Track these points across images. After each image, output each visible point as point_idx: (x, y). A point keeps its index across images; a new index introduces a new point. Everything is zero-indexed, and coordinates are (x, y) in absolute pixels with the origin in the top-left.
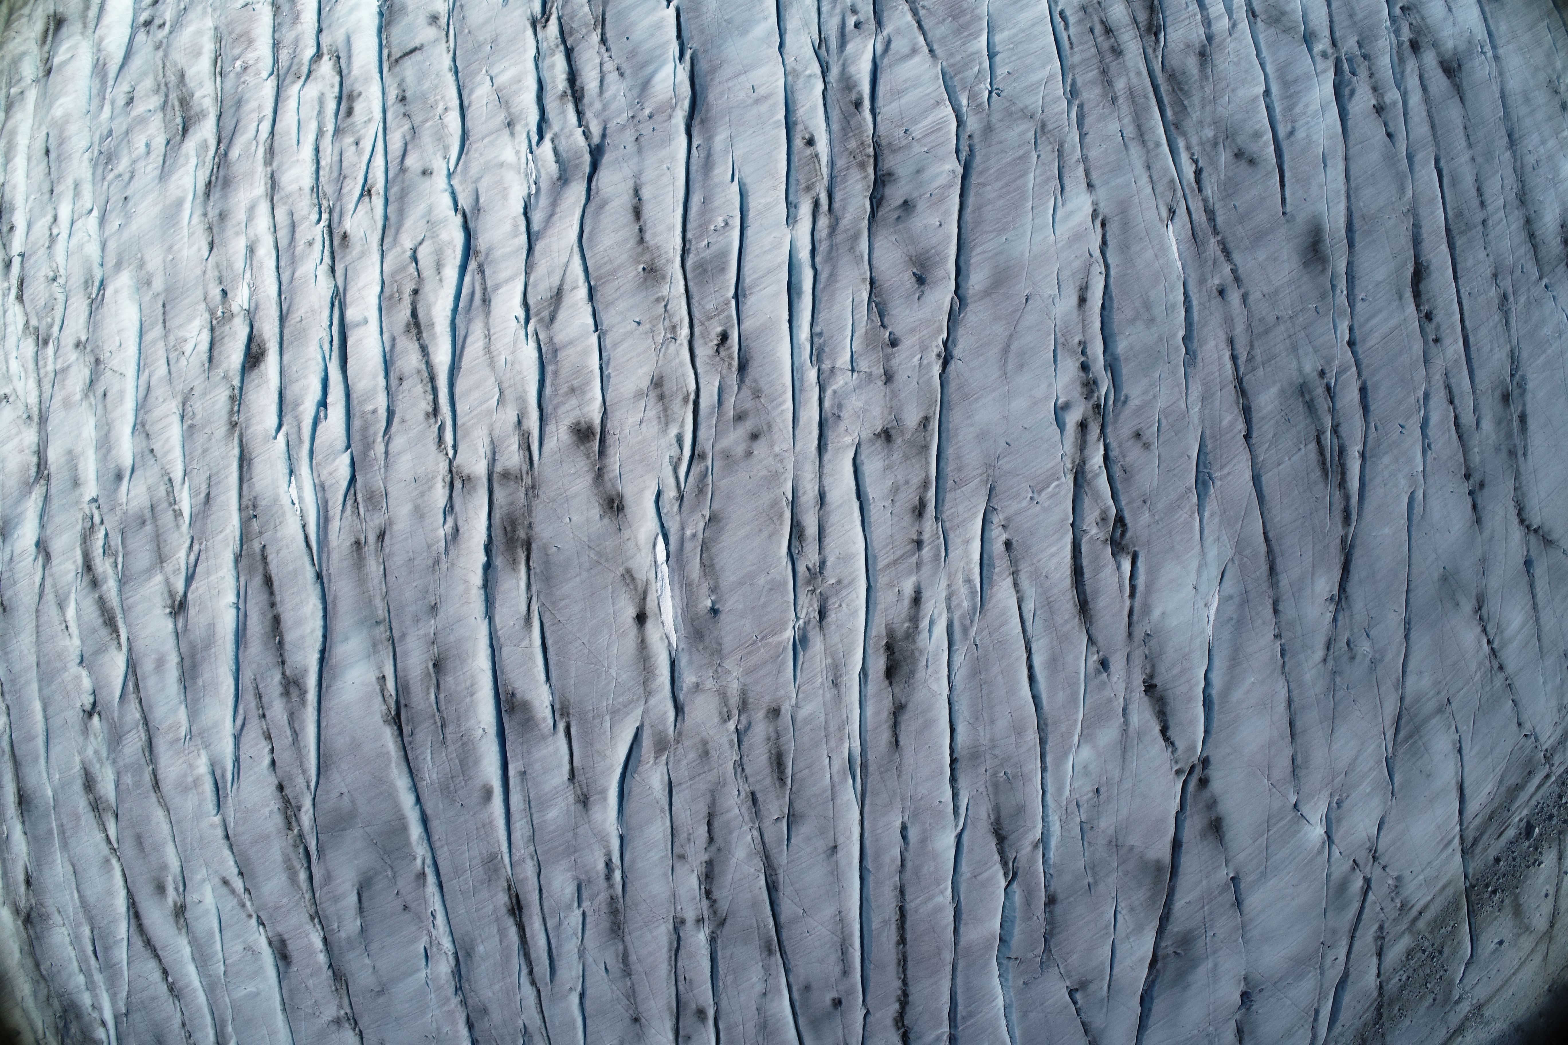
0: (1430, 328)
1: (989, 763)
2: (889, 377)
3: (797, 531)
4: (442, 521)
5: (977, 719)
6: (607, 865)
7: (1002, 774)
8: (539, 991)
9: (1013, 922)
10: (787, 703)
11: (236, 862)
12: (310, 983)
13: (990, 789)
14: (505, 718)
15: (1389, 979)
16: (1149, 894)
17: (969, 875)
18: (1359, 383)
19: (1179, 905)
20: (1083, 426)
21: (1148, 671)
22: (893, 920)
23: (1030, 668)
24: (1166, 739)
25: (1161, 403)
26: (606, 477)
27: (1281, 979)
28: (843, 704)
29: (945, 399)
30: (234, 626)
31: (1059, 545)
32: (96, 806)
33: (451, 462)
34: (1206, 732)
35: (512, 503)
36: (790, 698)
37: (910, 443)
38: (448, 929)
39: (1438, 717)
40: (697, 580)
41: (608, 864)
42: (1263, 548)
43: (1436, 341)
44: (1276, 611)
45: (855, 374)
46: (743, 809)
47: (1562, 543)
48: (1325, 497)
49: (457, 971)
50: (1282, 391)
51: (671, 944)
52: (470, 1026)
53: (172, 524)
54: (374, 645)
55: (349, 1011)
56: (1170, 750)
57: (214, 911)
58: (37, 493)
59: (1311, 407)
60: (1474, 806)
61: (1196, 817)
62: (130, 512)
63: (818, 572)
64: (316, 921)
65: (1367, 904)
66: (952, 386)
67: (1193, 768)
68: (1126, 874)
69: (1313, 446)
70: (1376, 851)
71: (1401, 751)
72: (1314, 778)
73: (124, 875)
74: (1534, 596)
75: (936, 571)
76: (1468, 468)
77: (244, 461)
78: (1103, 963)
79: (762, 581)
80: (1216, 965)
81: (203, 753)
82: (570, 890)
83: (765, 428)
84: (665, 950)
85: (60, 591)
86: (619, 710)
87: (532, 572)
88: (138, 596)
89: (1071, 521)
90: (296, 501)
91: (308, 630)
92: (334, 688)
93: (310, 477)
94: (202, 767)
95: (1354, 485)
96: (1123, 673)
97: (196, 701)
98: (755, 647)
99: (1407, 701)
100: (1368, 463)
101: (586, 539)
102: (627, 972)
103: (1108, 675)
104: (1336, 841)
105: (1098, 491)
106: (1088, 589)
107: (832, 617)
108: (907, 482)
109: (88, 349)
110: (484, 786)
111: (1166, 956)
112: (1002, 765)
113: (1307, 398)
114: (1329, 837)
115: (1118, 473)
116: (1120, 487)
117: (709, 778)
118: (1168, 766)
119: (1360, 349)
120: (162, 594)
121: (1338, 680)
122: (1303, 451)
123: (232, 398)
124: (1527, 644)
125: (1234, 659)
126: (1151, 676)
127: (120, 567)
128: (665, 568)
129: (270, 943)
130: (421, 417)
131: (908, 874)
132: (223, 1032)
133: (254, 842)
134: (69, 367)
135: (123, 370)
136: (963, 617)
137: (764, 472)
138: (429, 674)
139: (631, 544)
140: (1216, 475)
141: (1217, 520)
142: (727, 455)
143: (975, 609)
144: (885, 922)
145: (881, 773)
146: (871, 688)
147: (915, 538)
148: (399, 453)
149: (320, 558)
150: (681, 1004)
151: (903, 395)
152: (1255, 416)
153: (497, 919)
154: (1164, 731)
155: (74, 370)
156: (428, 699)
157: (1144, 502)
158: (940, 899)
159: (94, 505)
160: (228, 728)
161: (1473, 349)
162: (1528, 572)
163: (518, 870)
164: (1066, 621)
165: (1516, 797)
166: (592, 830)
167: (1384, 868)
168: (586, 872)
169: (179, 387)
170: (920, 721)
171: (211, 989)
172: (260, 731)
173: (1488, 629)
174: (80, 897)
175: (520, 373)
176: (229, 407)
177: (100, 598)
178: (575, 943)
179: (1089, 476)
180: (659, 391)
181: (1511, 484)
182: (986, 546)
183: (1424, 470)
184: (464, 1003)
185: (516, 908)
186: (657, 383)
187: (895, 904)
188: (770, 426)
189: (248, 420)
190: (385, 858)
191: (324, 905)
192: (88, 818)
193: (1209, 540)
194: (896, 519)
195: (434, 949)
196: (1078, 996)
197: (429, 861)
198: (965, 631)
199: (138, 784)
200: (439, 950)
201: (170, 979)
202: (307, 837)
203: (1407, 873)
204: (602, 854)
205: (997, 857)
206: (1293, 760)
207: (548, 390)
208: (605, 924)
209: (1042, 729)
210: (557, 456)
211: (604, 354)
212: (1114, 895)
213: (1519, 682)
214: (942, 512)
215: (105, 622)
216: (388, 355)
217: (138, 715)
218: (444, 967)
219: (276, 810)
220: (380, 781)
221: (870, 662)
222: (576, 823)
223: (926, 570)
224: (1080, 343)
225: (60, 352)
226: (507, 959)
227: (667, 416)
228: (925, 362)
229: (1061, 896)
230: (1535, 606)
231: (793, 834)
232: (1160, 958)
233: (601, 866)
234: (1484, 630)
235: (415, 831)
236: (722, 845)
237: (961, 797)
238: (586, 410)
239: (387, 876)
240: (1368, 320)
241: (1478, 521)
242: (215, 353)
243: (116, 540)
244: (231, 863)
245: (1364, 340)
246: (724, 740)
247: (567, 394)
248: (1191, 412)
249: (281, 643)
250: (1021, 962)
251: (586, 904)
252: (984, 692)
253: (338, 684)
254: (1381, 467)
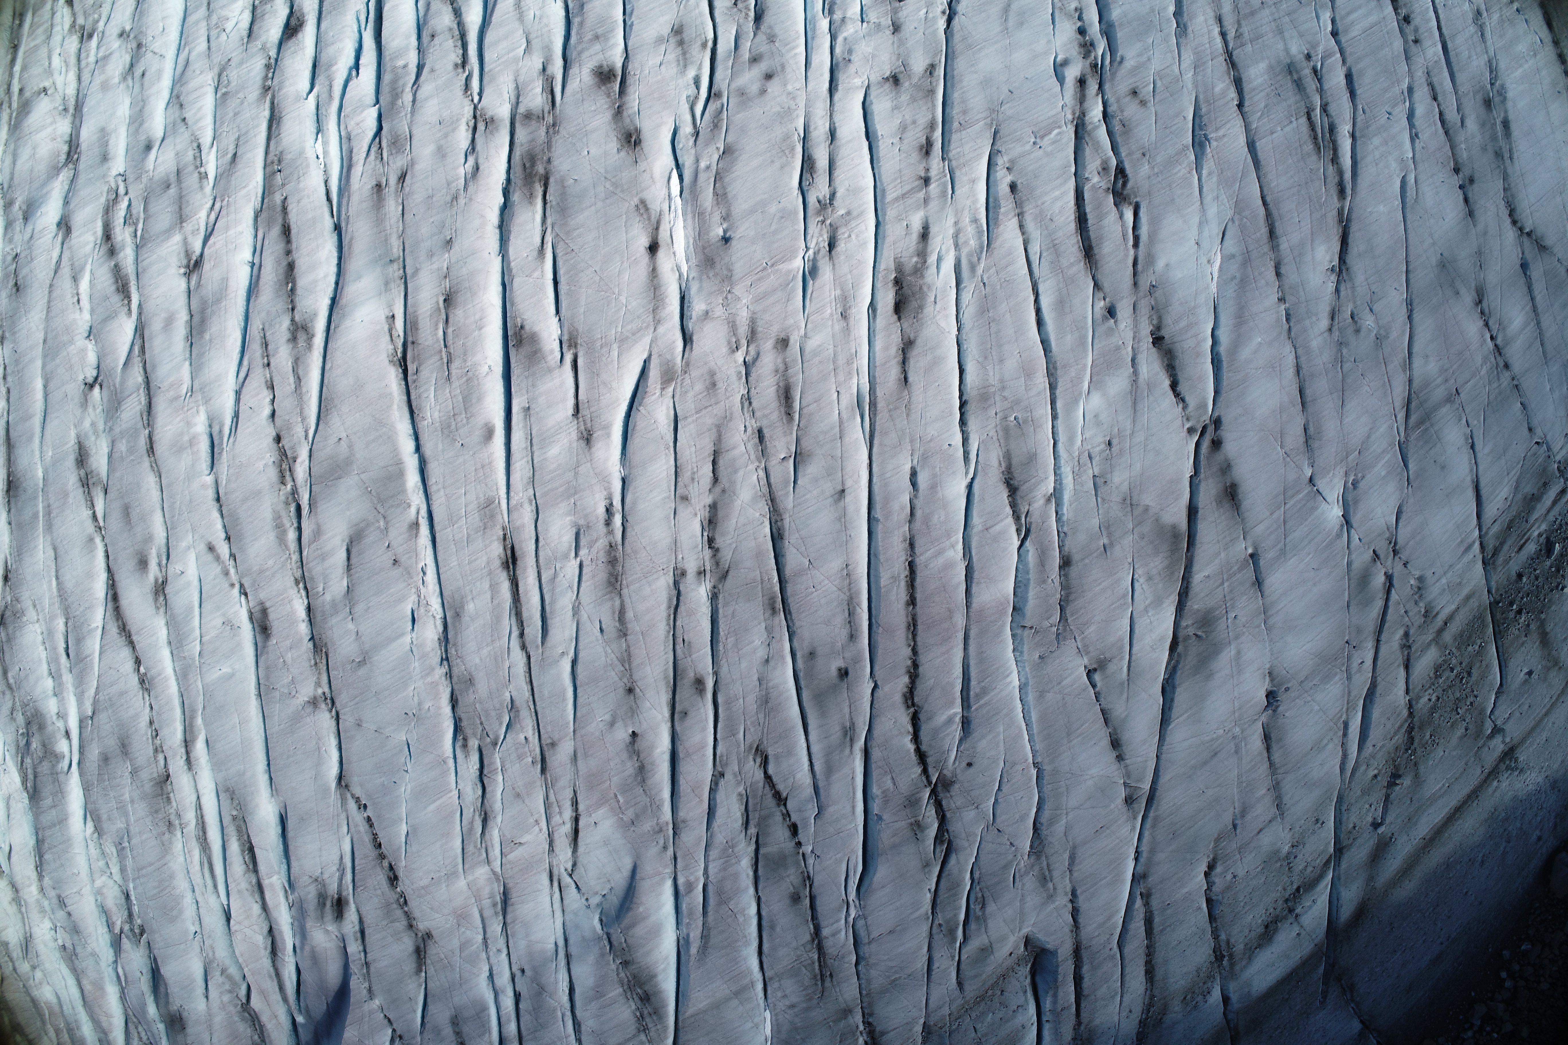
0: (1409, 29)
1: (999, 406)
2: (896, 28)
3: (808, 164)
4: (463, 160)
5: (986, 358)
6: (607, 510)
7: (1012, 418)
8: (529, 657)
9: (1026, 586)
10: (796, 333)
11: (225, 527)
12: (289, 657)
13: (1001, 433)
14: (512, 352)
15: (1419, 697)
16: (1166, 562)
17: (980, 527)
18: (1344, 69)
19: (1198, 578)
20: (1082, 82)
21: (1155, 322)
22: (903, 576)
23: (1038, 311)
24: (1177, 395)
25: (1155, 65)
26: (625, 114)
27: (1306, 678)
28: (852, 337)
29: (950, 50)
30: (247, 283)
31: (1063, 190)
32: (86, 483)
33: (475, 108)
34: (1217, 392)
35: (533, 140)
36: (799, 328)
37: (917, 87)
38: (438, 590)
39: (1448, 406)
40: (709, 209)
41: (609, 511)
42: (1262, 211)
43: (1416, 41)
44: (1278, 274)
45: (865, 24)
46: (750, 446)
47: (1556, 250)
48: (1319, 169)
49: (445, 639)
50: (1271, 68)
51: (670, 600)
52: (454, 702)
53: (196, 186)
54: (387, 283)
55: (327, 690)
56: (1181, 406)
57: (196, 583)
58: (65, 175)
59: (1299, 85)
60: (1492, 510)
61: (1210, 481)
62: (156, 178)
63: (827, 204)
64: (301, 585)
65: (1391, 603)
66: (957, 38)
67: (1204, 428)
68: (1142, 537)
69: (1303, 120)
70: (1395, 543)
71: (1413, 437)
72: (1328, 451)
73: (107, 557)
74: (1533, 299)
75: (942, 209)
76: (1456, 162)
77: (274, 120)
78: (1121, 639)
79: (773, 209)
80: (1239, 652)
81: (202, 409)
82: (568, 537)
83: (779, 69)
84: (664, 606)
85: (77, 264)
86: (627, 338)
87: (548, 206)
88: (155, 256)
89: (1073, 170)
90: (321, 156)
91: (322, 275)
92: (342, 327)
93: (337, 134)
94: (200, 425)
95: (1346, 161)
96: (1130, 321)
97: (201, 355)
98: (765, 273)
99: (1416, 384)
100: (1359, 142)
101: (602, 171)
102: (623, 633)
103: (1115, 322)
104: (1355, 525)
105: (1098, 142)
106: (1092, 235)
107: (841, 247)
108: (914, 122)
109: (132, 36)
110: (486, 425)
111: (1186, 639)
112: (1012, 408)
113: (1295, 77)
114: (1347, 522)
115: (1117, 128)
116: (1119, 140)
117: (715, 412)
118: (1179, 422)
119: (1343, 39)
120: (179, 254)
121: (1345, 351)
122: (1295, 124)
123: (268, 67)
124: (1530, 346)
125: (1240, 317)
126: (1158, 328)
127: (139, 233)
128: (678, 201)
129: (251, 619)
130: (450, 67)
131: (918, 524)
132: (191, 725)
133: (245, 500)
134: (110, 54)
135: (163, 52)
136: (970, 255)
137: (778, 109)
138: (439, 309)
139: (646, 176)
140: (1212, 136)
141: (1215, 179)
142: (742, 93)
143: (982, 248)
144: (894, 578)
145: (890, 411)
146: (880, 322)
147: (923, 175)
148: (426, 99)
149: (339, 211)
150: (679, 673)
151: (910, 44)
152: (1247, 87)
153: (490, 573)
154: (1174, 386)
155: (116, 55)
156: (436, 334)
157: (1144, 155)
158: (950, 553)
159: (120, 179)
160: (230, 383)
161: (1452, 54)
162: (1525, 274)
163: (514, 515)
164: (1072, 264)
165: (1534, 508)
166: (594, 469)
167: (1405, 565)
168: (586, 516)
169: (217, 59)
170: (929, 357)
171: (183, 676)
172: (263, 380)
173: (1490, 323)
174: (58, 584)
175: (547, 25)
176: (263, 74)
177: (116, 266)
178: (571, 596)
179: (1089, 128)
180: (679, 38)
181: (1500, 184)
182: (991, 190)
183: (1414, 157)
184: (449, 675)
185: (511, 561)
186: (678, 31)
187: (904, 558)
188: (783, 67)
189: (281, 83)
190: (379, 507)
191: (311, 565)
192: (76, 494)
193: (1208, 198)
194: (904, 155)
195: (422, 610)
196: (1097, 677)
197: (424, 512)
198: (973, 268)
199: (131, 450)
200: (427, 611)
201: (142, 670)
202: (300, 490)
203: (1428, 574)
204: (603, 497)
205: (1008, 510)
206: (1305, 429)
207: (573, 39)
208: (602, 575)
209: (1051, 372)
210: (579, 96)
211: (627, 7)
212: (1130, 560)
213: (1527, 384)
214: (948, 151)
215: (118, 289)
216: (421, 20)
217: (140, 379)
218: (431, 632)
219: (271, 463)
220: (381, 423)
221: (879, 296)
222: (578, 461)
223: (934, 205)
224: (1076, 9)
225: (104, 41)
226: (498, 619)
227: (685, 59)
228: (930, 15)
229: (1076, 557)
230: (1535, 309)
231: (800, 475)
232: (1180, 639)
233: (601, 510)
234: (1487, 325)
235: (412, 479)
236: (727, 485)
237: (971, 441)
238: (608, 54)
239: (379, 528)
240: (1349, 14)
241: (1471, 214)
242: (255, 28)
243: (138, 209)
244: (219, 526)
245: (1346, 31)
246: (732, 372)
247: (591, 40)
248: (1185, 77)
249: (293, 290)
250: (1037, 632)
251: (583, 552)
252: (993, 330)
253: (347, 323)
254: (1371, 147)
